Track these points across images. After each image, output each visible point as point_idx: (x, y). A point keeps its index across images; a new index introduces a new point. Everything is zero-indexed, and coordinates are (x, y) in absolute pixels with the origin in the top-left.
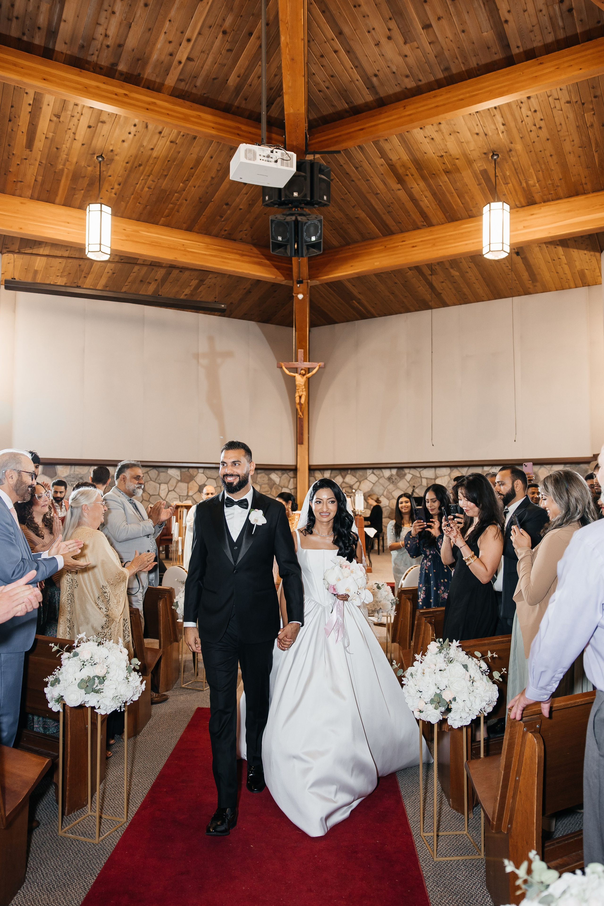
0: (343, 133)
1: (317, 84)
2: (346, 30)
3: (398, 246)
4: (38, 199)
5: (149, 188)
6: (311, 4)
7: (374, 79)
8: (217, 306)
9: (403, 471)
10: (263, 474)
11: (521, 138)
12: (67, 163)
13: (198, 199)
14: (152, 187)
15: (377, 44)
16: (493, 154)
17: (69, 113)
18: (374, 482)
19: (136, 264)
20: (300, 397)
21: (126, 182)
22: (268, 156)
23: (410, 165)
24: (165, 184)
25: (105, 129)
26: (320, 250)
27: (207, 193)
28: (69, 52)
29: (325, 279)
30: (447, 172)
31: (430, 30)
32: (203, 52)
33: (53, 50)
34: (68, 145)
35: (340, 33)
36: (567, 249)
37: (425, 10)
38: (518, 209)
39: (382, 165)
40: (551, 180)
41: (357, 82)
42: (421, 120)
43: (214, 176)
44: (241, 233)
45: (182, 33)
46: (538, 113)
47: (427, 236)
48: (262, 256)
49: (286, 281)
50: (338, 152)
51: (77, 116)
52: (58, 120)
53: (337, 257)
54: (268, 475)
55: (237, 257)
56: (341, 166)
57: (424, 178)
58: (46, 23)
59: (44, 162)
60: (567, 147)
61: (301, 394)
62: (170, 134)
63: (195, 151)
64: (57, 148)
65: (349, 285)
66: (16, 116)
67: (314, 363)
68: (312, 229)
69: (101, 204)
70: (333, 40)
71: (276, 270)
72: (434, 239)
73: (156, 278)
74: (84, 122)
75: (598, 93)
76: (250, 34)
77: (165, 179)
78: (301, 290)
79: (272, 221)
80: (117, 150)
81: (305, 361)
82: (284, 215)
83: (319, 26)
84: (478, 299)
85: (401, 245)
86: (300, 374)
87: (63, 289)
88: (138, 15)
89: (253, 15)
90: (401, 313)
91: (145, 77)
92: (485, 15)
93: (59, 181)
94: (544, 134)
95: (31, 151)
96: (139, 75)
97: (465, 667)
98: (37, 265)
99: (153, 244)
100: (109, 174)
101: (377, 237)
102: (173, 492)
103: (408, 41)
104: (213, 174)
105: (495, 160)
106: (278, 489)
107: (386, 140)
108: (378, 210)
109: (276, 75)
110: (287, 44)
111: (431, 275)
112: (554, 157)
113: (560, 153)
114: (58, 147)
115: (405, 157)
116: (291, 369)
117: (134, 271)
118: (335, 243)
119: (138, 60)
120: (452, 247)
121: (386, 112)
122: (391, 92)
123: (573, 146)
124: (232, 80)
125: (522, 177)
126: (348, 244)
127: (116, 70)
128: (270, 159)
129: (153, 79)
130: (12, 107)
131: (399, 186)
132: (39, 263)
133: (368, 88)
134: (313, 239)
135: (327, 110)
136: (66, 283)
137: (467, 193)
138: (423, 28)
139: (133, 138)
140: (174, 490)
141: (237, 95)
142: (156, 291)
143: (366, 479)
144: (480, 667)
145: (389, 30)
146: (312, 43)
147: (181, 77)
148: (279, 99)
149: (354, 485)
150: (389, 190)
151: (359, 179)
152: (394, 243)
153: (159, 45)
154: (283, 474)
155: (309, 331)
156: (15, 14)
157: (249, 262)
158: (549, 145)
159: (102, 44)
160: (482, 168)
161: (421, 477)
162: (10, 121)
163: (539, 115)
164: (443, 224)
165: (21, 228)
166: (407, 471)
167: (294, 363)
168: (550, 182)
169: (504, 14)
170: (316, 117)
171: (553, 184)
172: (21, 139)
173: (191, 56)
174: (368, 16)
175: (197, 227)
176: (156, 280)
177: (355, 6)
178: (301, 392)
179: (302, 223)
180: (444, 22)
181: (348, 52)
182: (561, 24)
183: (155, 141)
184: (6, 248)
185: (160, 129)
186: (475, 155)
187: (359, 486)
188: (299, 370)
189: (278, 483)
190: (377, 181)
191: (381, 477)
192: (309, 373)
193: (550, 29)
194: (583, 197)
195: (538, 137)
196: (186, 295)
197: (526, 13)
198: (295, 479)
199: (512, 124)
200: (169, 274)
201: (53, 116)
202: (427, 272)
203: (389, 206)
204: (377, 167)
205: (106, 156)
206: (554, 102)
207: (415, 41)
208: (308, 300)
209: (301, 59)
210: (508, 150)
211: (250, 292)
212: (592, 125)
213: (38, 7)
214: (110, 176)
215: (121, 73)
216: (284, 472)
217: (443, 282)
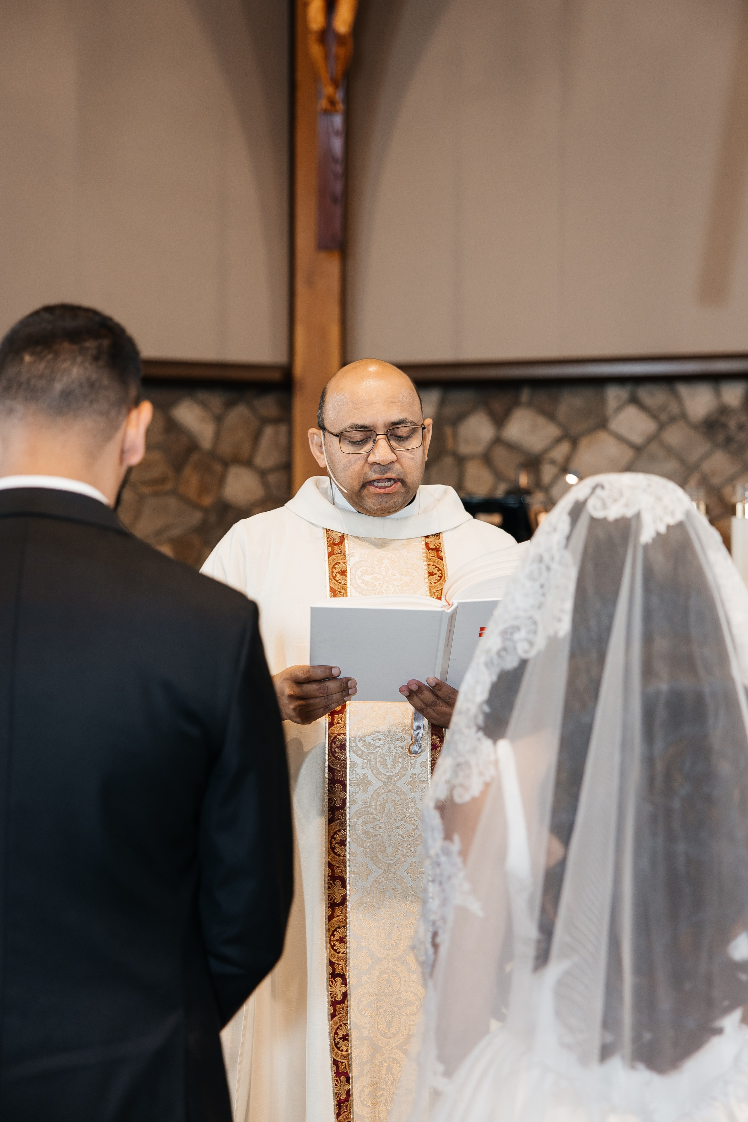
54: (165, 408)
149: (547, 450)
154: (230, 405)
187: (568, 459)
191: (672, 420)
198: (283, 429)
216: (234, 394)
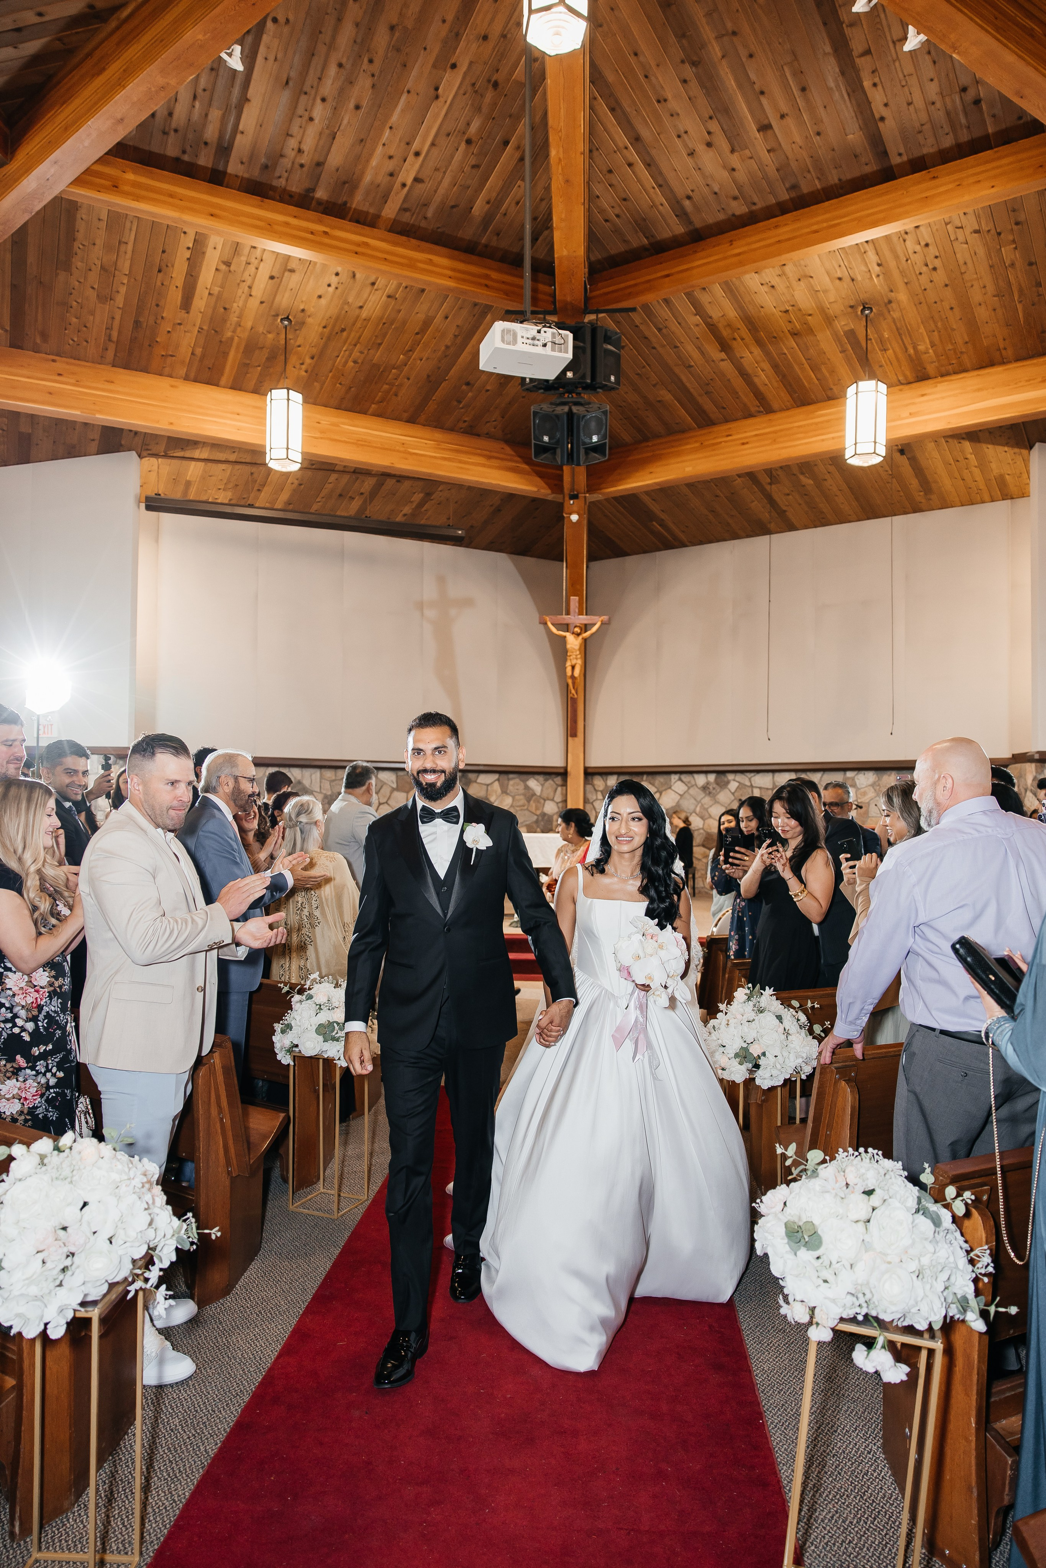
0: (638, 281)
1: (602, 211)
2: (645, 133)
3: (721, 443)
4: (196, 380)
5: (355, 362)
6: (595, 98)
7: (687, 203)
8: (451, 532)
9: (725, 776)
10: (517, 780)
11: (906, 283)
12: (239, 329)
13: (425, 377)
14: (360, 361)
15: (691, 154)
16: (864, 308)
17: (244, 259)
18: (681, 793)
19: (333, 470)
20: (573, 667)
21: (322, 353)
22: (534, 339)
23: (740, 325)
24: (378, 356)
25: (293, 280)
26: (605, 455)
27: (439, 368)
28: (246, 175)
29: (611, 492)
30: (795, 334)
31: (769, 132)
32: (437, 169)
33: (225, 173)
34: (241, 304)
35: (636, 139)
36: (978, 445)
37: (761, 104)
38: (901, 387)
39: (697, 325)
40: (952, 344)
41: (661, 207)
42: (755, 261)
43: (449, 344)
44: (488, 424)
45: (408, 144)
46: (930, 247)
47: (764, 428)
48: (519, 459)
49: (553, 495)
50: (634, 310)
51: (255, 262)
52: (227, 268)
53: (631, 458)
54: (524, 781)
55: (482, 460)
56: (637, 326)
57: (759, 343)
58: (216, 135)
59: (205, 328)
60: (976, 296)
61: (574, 662)
62: (387, 286)
63: (422, 309)
64: (225, 309)
65: (646, 499)
66: (169, 265)
67: (593, 617)
68: (593, 425)
69: (288, 389)
70: (626, 148)
71: (538, 479)
72: (775, 432)
73: (362, 490)
74: (265, 270)
75: (1022, 218)
76: (506, 143)
77: (378, 349)
78: (575, 508)
79: (535, 413)
80: (311, 310)
81: (581, 613)
82: (551, 404)
83: (605, 130)
84: (842, 519)
85: (725, 442)
86: (573, 633)
87: (228, 510)
88: (345, 122)
89: (510, 116)
90: (725, 540)
91: (354, 206)
92: (851, 111)
93: (226, 354)
94: (940, 277)
95: (188, 313)
96: (345, 203)
97: (779, 1018)
98: (190, 473)
99: (360, 443)
100: (298, 343)
101: (690, 429)
102: (386, 806)
103: (737, 148)
104: (448, 341)
105: (867, 316)
106: (538, 802)
107: (704, 289)
108: (692, 390)
109: (542, 200)
110: (560, 159)
111: (770, 484)
112: (957, 310)
113: (965, 306)
114: (227, 306)
115: (732, 313)
116: (558, 626)
117: (329, 481)
118: (626, 437)
119: (345, 183)
120: (802, 444)
121: (703, 249)
122: (711, 220)
123: (985, 294)
124: (479, 208)
125: (907, 341)
126: (646, 439)
127: (313, 198)
128: (536, 342)
129: (365, 209)
130: (164, 252)
131: (723, 355)
132: (194, 470)
133: (677, 216)
134: (595, 439)
135: (616, 248)
136: (230, 500)
137: (825, 364)
138: (758, 131)
139: (334, 293)
140: (386, 802)
141: (485, 229)
142: (362, 509)
143: (670, 788)
144: (798, 1020)
145: (709, 133)
146: (595, 153)
147: (405, 206)
148: (546, 233)
150: (707, 361)
151: (663, 346)
152: (715, 438)
153: (374, 162)
154: (546, 780)
155: (587, 567)
156: (174, 125)
157: (499, 468)
158: (948, 293)
159: (293, 163)
160: (846, 328)
161: (752, 786)
162: (160, 271)
163: (932, 251)
164: (788, 409)
165: (171, 424)
166: (730, 777)
167: (564, 616)
168: (950, 347)
169: (878, 109)
170: (600, 257)
171: (955, 350)
172: (175, 296)
173: (420, 176)
174: (678, 114)
175: (423, 417)
176: (362, 494)
177: (659, 101)
178: (575, 660)
179: (579, 416)
180: (790, 121)
181: (648, 165)
182: (963, 121)
183: (365, 296)
184: (147, 450)
185: (372, 279)
186: (836, 309)
188: (571, 627)
189: (538, 794)
190: (690, 349)
191: (692, 786)
192: (586, 631)
193: (947, 128)
194: (1000, 369)
195: (931, 281)
196: (405, 515)
197: (911, 108)
198: (564, 788)
199: (892, 264)
200: (379, 486)
201: (220, 263)
202: (765, 480)
203: (708, 384)
204: (690, 328)
205: (294, 317)
206: (955, 233)
207: (747, 148)
208: (585, 522)
209: (579, 180)
210: (886, 301)
211: (499, 510)
212: (1013, 265)
213: (206, 115)
214: (299, 346)
215: (320, 202)
216: (548, 777)
217: (788, 495)
